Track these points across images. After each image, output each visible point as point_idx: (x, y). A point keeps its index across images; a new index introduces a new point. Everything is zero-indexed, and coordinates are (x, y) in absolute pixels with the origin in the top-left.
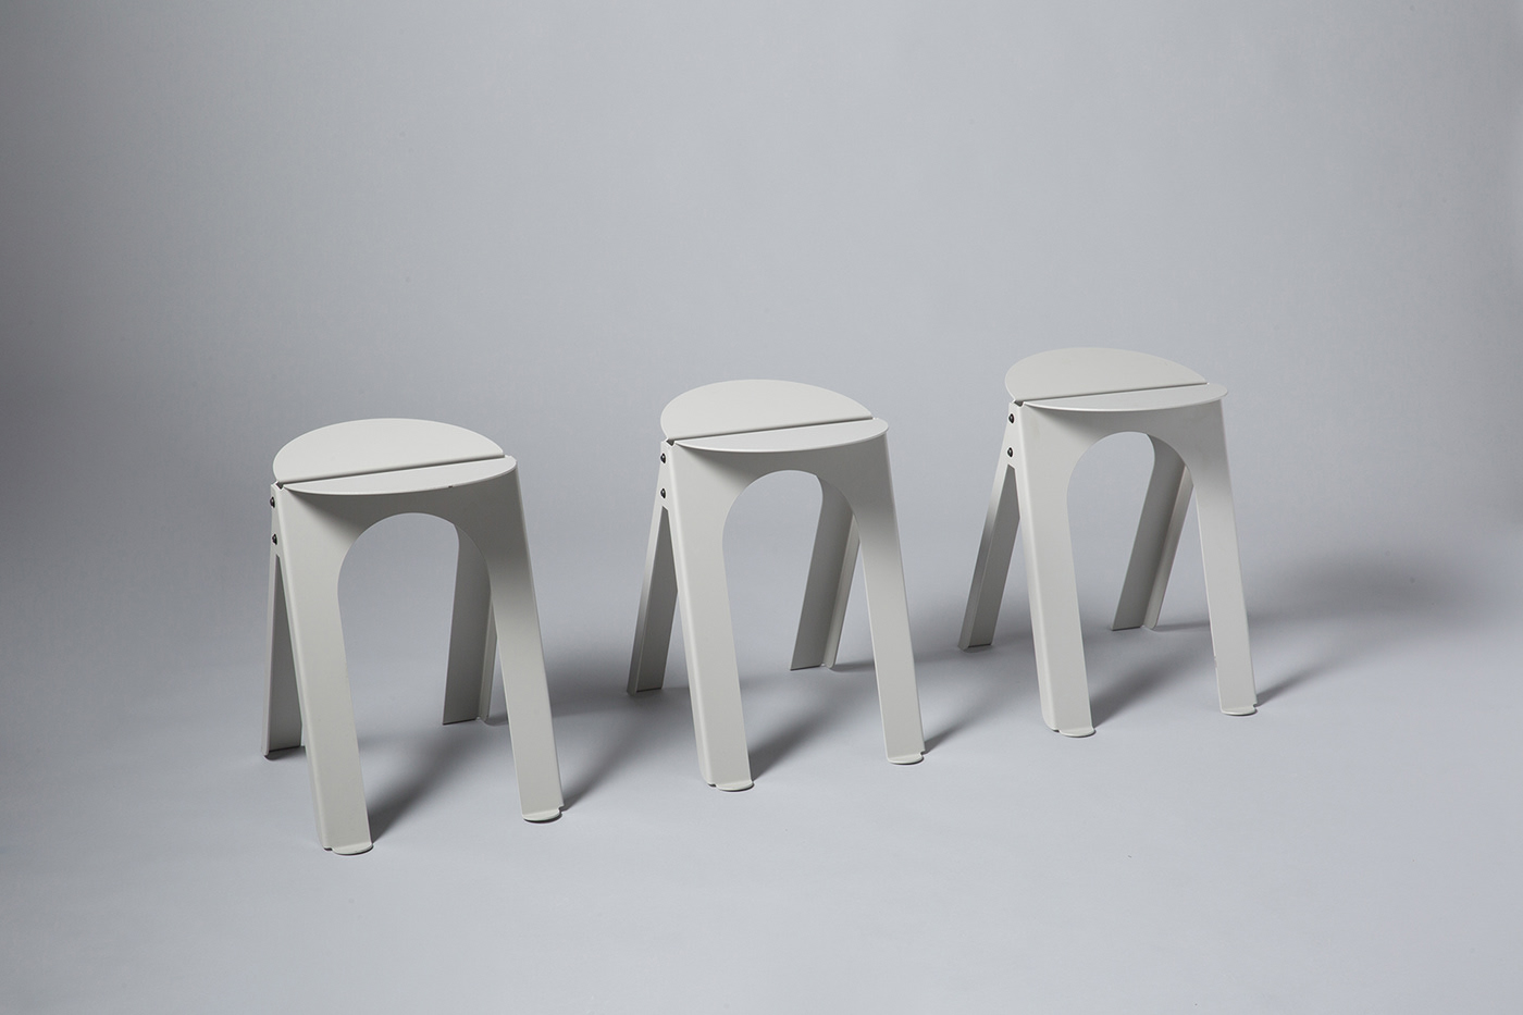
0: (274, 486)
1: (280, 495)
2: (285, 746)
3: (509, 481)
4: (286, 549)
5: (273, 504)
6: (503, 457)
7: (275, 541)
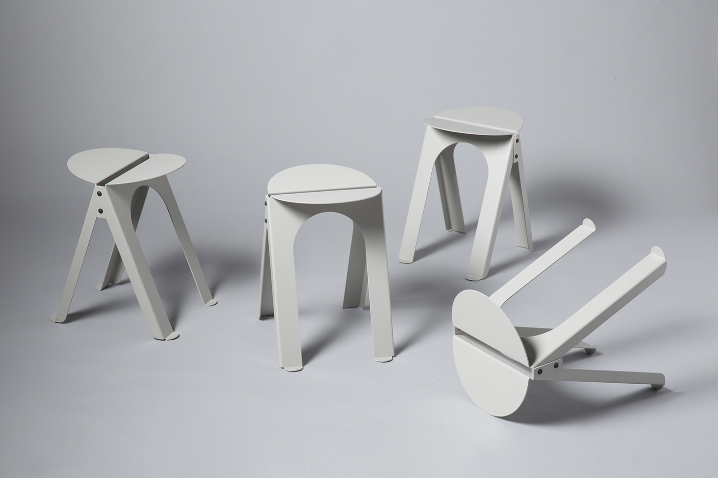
0: (267, 196)
1: (268, 200)
2: (267, 315)
3: (378, 200)
4: (270, 226)
5: (266, 204)
6: (376, 187)
7: (266, 222)
